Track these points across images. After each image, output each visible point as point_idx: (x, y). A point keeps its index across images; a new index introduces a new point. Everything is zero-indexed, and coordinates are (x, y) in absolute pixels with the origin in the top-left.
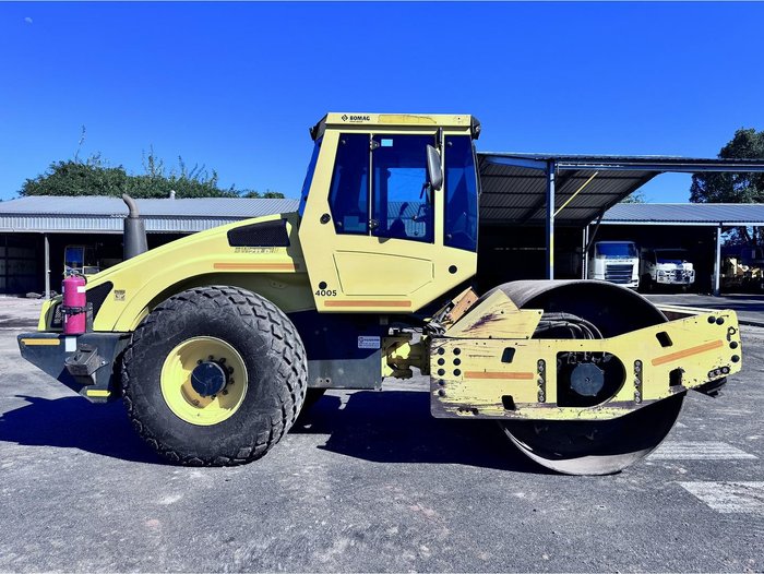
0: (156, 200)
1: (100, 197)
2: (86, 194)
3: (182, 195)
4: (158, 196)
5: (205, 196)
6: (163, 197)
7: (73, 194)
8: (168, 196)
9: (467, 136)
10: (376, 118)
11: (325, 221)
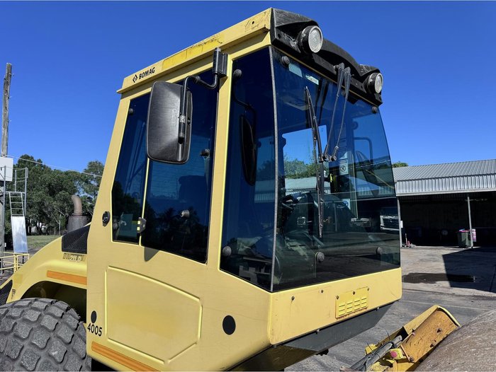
9: (266, 49)
10: (160, 67)
11: (106, 222)
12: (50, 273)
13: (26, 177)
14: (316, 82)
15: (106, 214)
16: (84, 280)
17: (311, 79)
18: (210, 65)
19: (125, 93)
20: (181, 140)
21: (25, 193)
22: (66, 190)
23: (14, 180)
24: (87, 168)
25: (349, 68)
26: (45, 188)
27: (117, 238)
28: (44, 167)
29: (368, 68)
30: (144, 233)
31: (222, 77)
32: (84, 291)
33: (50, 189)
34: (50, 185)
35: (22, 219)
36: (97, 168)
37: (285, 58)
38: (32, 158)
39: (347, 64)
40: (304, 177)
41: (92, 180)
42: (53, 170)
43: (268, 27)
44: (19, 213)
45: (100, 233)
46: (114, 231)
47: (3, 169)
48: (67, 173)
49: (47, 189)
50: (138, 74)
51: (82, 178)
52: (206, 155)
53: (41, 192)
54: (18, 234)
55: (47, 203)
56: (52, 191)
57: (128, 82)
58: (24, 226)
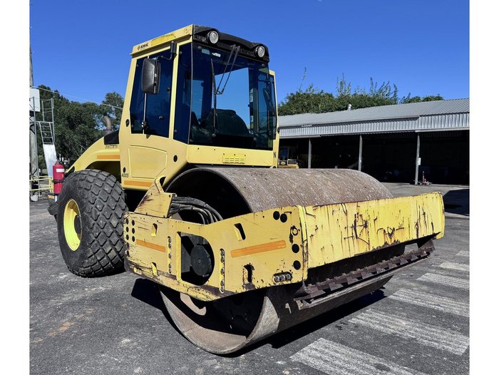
0: (338, 112)
1: (306, 114)
2: (299, 113)
3: (355, 107)
4: (340, 109)
5: (372, 106)
6: (343, 110)
7: (292, 114)
8: (346, 109)
9: (190, 43)
10: (151, 44)
11: (127, 125)
12: (99, 157)
13: (53, 108)
14: (219, 55)
15: (127, 121)
16: (118, 157)
17: (216, 54)
18: (169, 47)
19: (135, 55)
20: (155, 84)
21: (53, 123)
22: (85, 123)
23: (41, 110)
24: (105, 100)
25: (239, 47)
26: (64, 121)
27: (133, 131)
28: (62, 98)
29: (255, 44)
30: (145, 128)
31: (174, 55)
32: (119, 162)
33: (69, 122)
34: (68, 118)
35: (53, 147)
36: (115, 100)
37: (199, 47)
38: (49, 89)
39: (237, 44)
40: (327, 112)
41: (110, 112)
42: (70, 101)
43: (191, 34)
44: (49, 141)
45: (125, 130)
46: (132, 129)
47: (32, 100)
48: (85, 106)
49: (66, 122)
50: (140, 45)
51: (101, 110)
52: (168, 90)
53: (60, 126)
54: (50, 161)
55: (67, 137)
56: (72, 124)
57: (135, 50)
58: (55, 154)
